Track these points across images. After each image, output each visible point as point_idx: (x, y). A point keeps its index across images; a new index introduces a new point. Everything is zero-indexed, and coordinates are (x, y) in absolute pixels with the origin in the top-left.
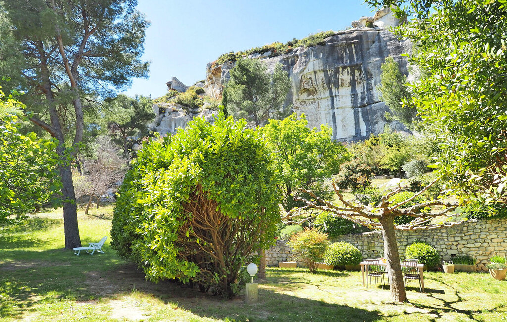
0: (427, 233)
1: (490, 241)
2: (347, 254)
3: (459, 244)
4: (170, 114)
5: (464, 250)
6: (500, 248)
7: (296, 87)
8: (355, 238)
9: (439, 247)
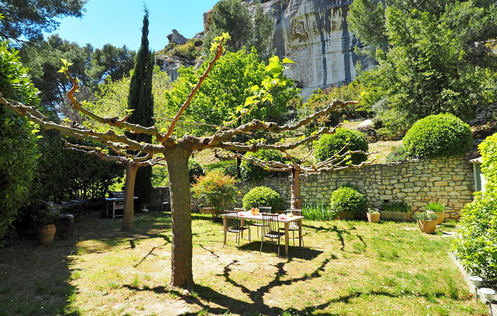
0: (358, 175)
1: (431, 184)
2: (262, 199)
3: (394, 188)
4: (167, 66)
5: (399, 195)
6: (443, 193)
7: (287, 32)
8: (279, 182)
9: (371, 191)
